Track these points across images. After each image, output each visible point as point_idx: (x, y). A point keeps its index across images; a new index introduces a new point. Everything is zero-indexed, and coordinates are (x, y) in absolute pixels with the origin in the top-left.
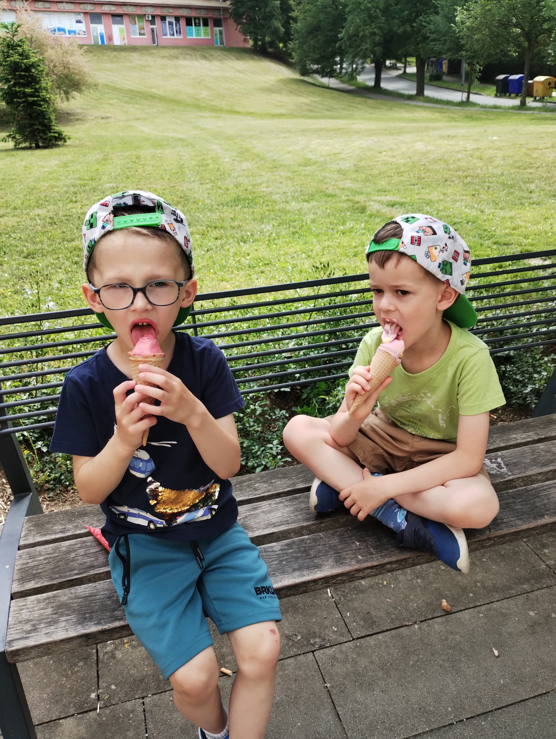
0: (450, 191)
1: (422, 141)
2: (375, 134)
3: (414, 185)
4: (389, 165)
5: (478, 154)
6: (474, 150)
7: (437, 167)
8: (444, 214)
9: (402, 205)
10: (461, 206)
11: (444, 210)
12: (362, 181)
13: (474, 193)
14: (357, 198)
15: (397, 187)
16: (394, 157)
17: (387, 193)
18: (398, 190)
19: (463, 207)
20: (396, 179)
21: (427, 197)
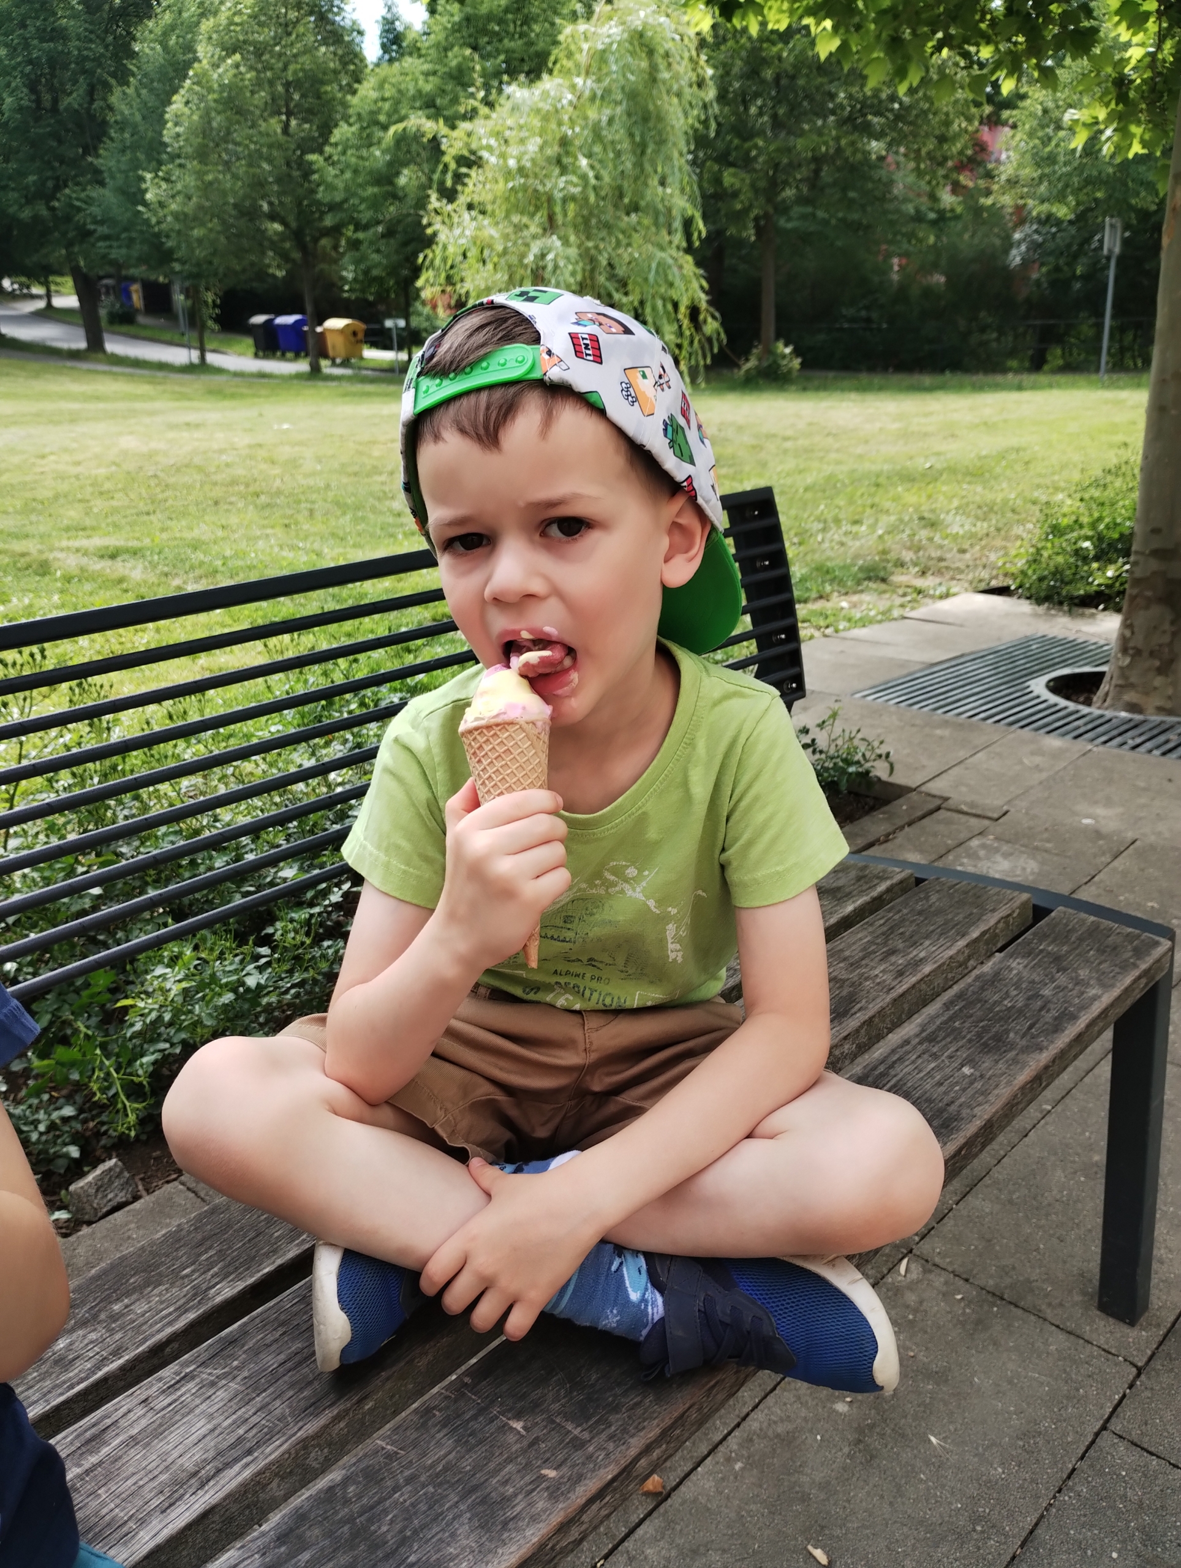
0: (234, 520)
1: (131, 433)
2: (15, 423)
3: (148, 514)
4: (73, 480)
5: (262, 453)
6: (250, 446)
7: (186, 479)
8: (240, 563)
9: (135, 553)
10: (271, 547)
11: (236, 555)
12: (16, 512)
13: (287, 522)
14: (18, 546)
15: (109, 520)
16: (78, 463)
17: (89, 532)
18: (115, 526)
19: (276, 549)
20: (99, 505)
21: (188, 535)
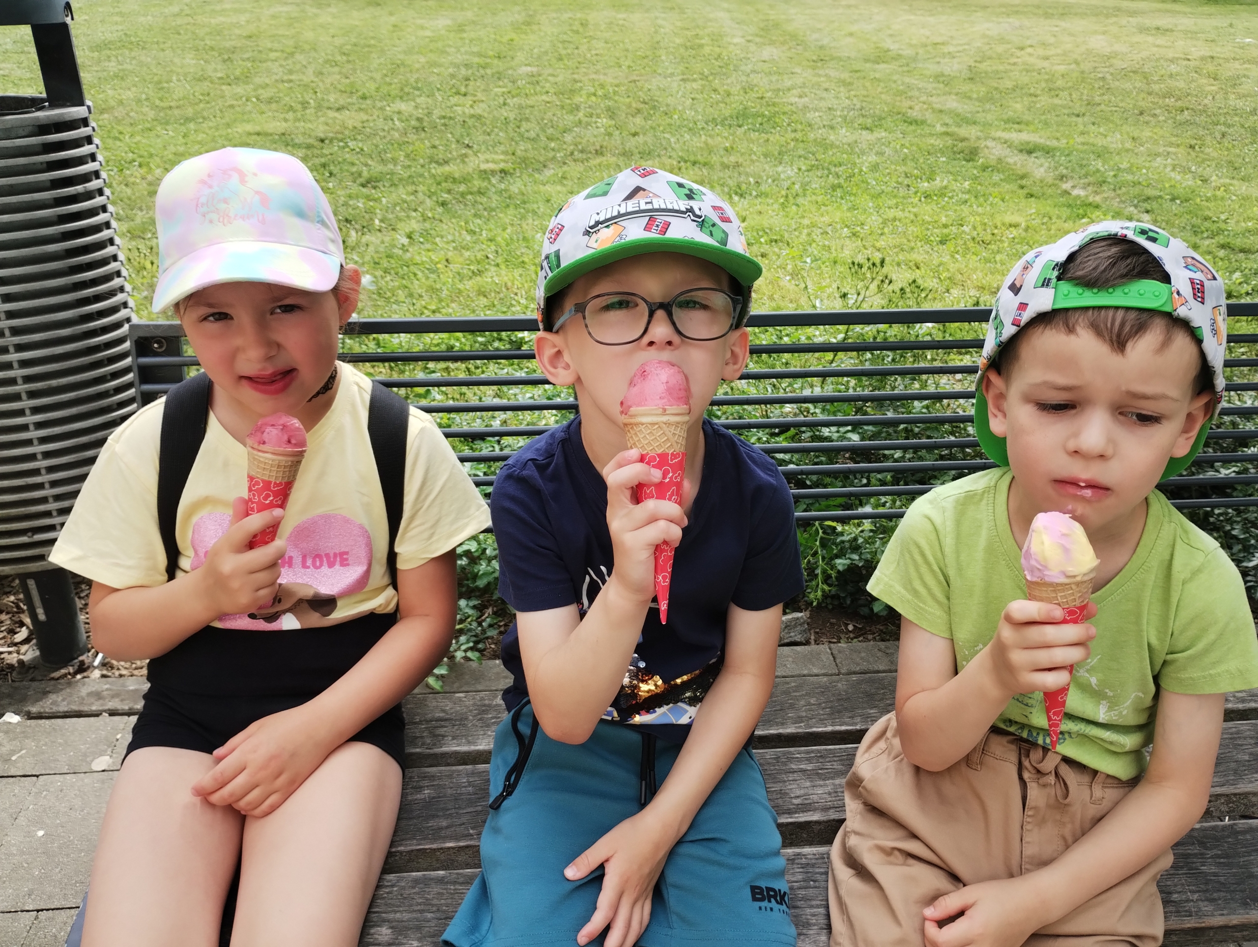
3: (1078, 116)
4: (1035, 74)
12: (979, 100)
13: (1193, 142)
14: (963, 132)
15: (1043, 117)
17: (1022, 126)
18: (1046, 123)
21: (1100, 142)
